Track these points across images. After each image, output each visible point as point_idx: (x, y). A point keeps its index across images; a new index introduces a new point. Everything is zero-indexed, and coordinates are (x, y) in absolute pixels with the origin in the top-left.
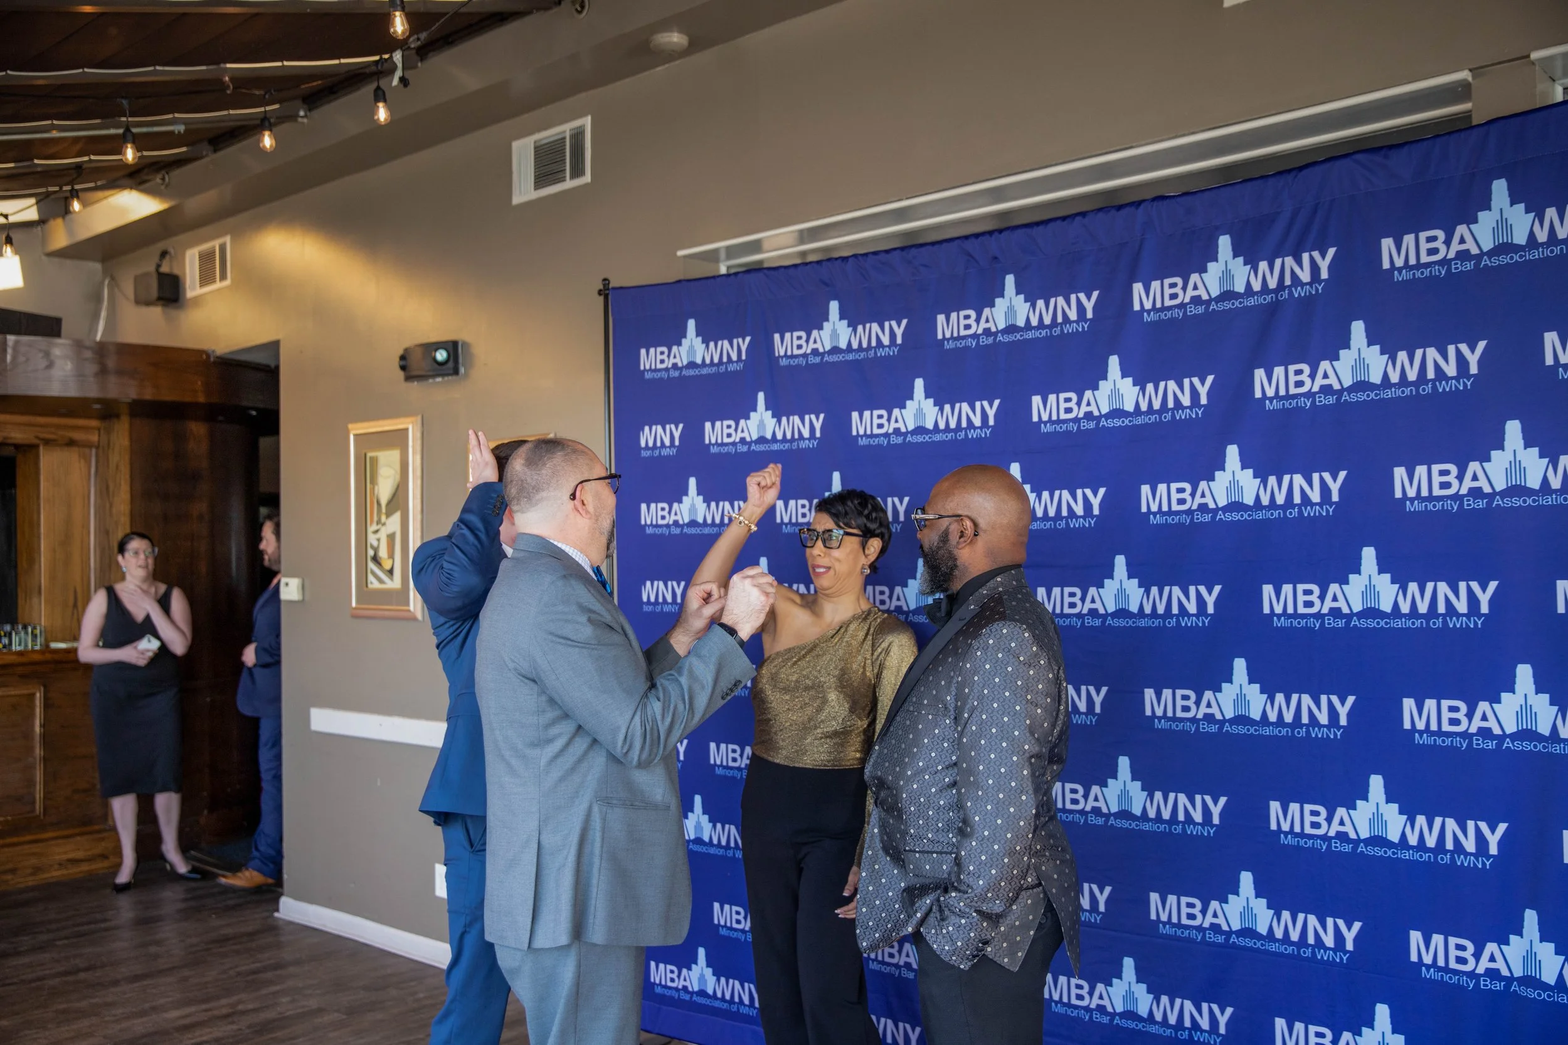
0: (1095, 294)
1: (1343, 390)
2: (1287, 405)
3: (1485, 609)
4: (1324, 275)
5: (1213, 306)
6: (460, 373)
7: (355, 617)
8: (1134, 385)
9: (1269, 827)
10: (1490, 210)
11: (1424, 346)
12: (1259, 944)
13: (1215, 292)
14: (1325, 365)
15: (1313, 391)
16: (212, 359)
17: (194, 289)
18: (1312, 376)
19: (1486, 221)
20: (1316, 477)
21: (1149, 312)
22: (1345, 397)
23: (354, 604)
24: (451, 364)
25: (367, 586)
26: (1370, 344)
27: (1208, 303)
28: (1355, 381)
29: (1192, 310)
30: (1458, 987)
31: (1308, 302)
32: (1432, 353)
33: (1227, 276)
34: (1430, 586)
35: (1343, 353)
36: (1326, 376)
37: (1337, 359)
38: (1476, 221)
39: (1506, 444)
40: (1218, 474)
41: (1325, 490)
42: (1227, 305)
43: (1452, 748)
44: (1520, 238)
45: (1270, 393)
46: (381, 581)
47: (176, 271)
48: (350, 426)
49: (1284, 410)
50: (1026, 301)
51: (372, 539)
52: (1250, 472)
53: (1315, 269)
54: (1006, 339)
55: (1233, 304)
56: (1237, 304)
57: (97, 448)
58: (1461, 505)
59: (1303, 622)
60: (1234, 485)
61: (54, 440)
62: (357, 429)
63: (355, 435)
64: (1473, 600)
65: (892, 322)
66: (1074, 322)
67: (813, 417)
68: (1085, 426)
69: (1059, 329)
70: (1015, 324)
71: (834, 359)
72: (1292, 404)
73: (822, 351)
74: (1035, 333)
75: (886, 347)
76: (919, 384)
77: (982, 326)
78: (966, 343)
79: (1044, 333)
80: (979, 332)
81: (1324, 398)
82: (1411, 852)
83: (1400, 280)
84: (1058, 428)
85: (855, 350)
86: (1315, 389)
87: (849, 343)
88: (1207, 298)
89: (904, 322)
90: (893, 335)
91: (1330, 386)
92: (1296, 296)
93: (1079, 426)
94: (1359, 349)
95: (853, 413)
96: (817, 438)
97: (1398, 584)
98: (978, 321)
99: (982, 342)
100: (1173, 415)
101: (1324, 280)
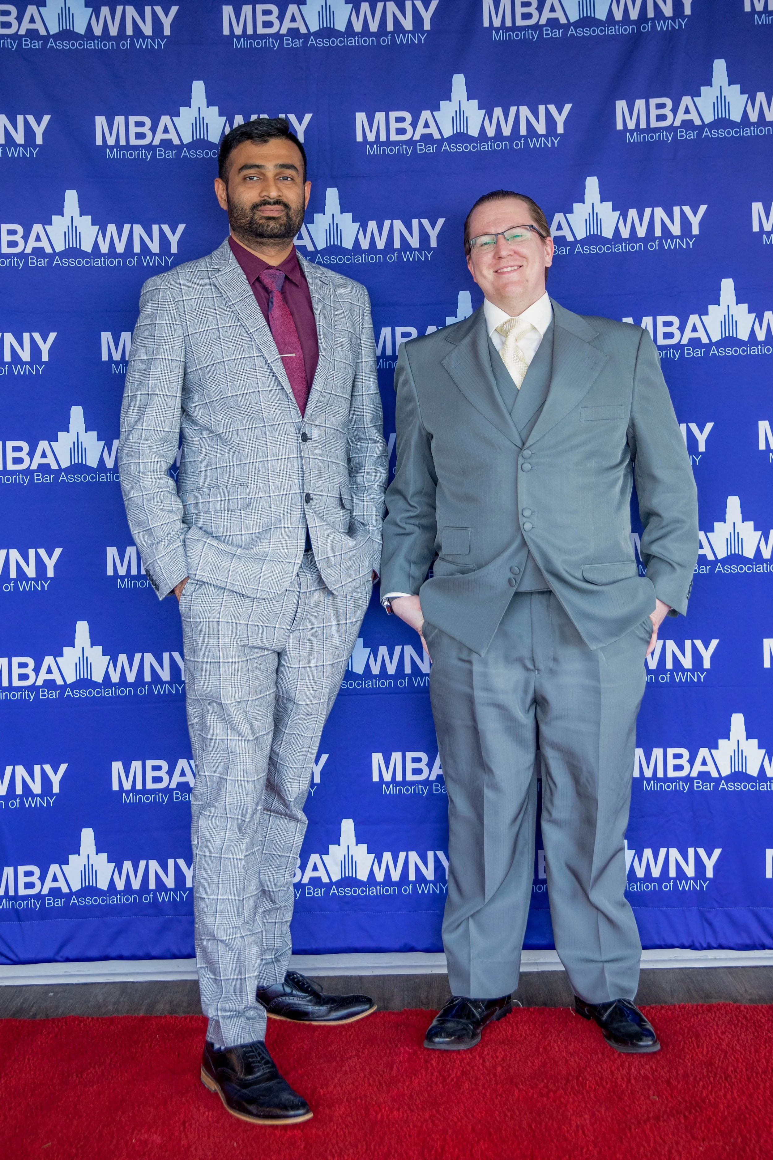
0: (434, 4)
1: (704, 125)
2: (648, 138)
4: (688, 11)
5: (572, 31)
13: (574, 17)
14: (686, 100)
15: (674, 125)
18: (675, 111)
20: (676, 210)
21: (497, 30)
22: (706, 133)
26: (731, 82)
27: (566, 27)
28: (717, 118)
29: (549, 33)
31: (671, 35)
33: (587, 0)
35: (705, 90)
36: (687, 111)
37: (699, 95)
40: (577, 206)
41: (686, 223)
42: (587, 32)
49: (645, 143)
50: (347, 2)
52: (609, 205)
53: (678, 4)
54: (321, 43)
55: (594, 31)
56: (598, 31)
59: (663, 353)
60: (594, 218)
65: (155, 8)
66: (409, 32)
67: (31, 118)
68: (422, 149)
69: (389, 38)
70: (332, 27)
71: (66, 45)
72: (656, 136)
73: (45, 33)
74: (358, 40)
75: (148, 37)
76: (198, 88)
77: (287, 24)
78: (266, 42)
79: (369, 41)
80: (284, 31)
81: (686, 133)
82: (765, 565)
83: (760, 23)
84: (388, 151)
85: (98, 37)
86: (677, 123)
87: (89, 28)
88: (565, 22)
89: (174, 9)
90: (157, 24)
91: (691, 121)
92: (659, 29)
93: (415, 149)
94: (721, 87)
95: (97, 117)
96: (39, 146)
97: (753, 313)
98: (281, 18)
99: (288, 44)
100: (526, 143)
101: (687, 16)
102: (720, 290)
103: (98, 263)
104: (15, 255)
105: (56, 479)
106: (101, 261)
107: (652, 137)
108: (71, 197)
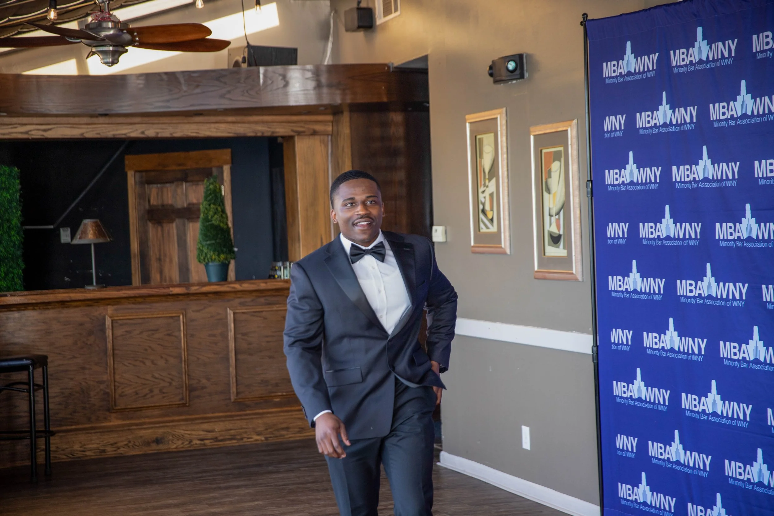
6: (525, 77)
7: (474, 253)
16: (391, 70)
17: (380, 18)
23: (472, 243)
24: (518, 72)
25: (479, 231)
46: (487, 228)
47: (370, 6)
48: (467, 117)
51: (481, 196)
57: (332, 135)
61: (304, 132)
62: (471, 118)
63: (471, 123)
65: (729, 41)
67: (692, 109)
71: (701, 67)
73: (695, 62)
75: (727, 58)
76: (743, 84)
85: (711, 61)
87: (708, 56)
89: (736, 41)
90: (730, 50)
95: (710, 105)
96: (695, 123)
106: (715, 184)
108: (705, 150)
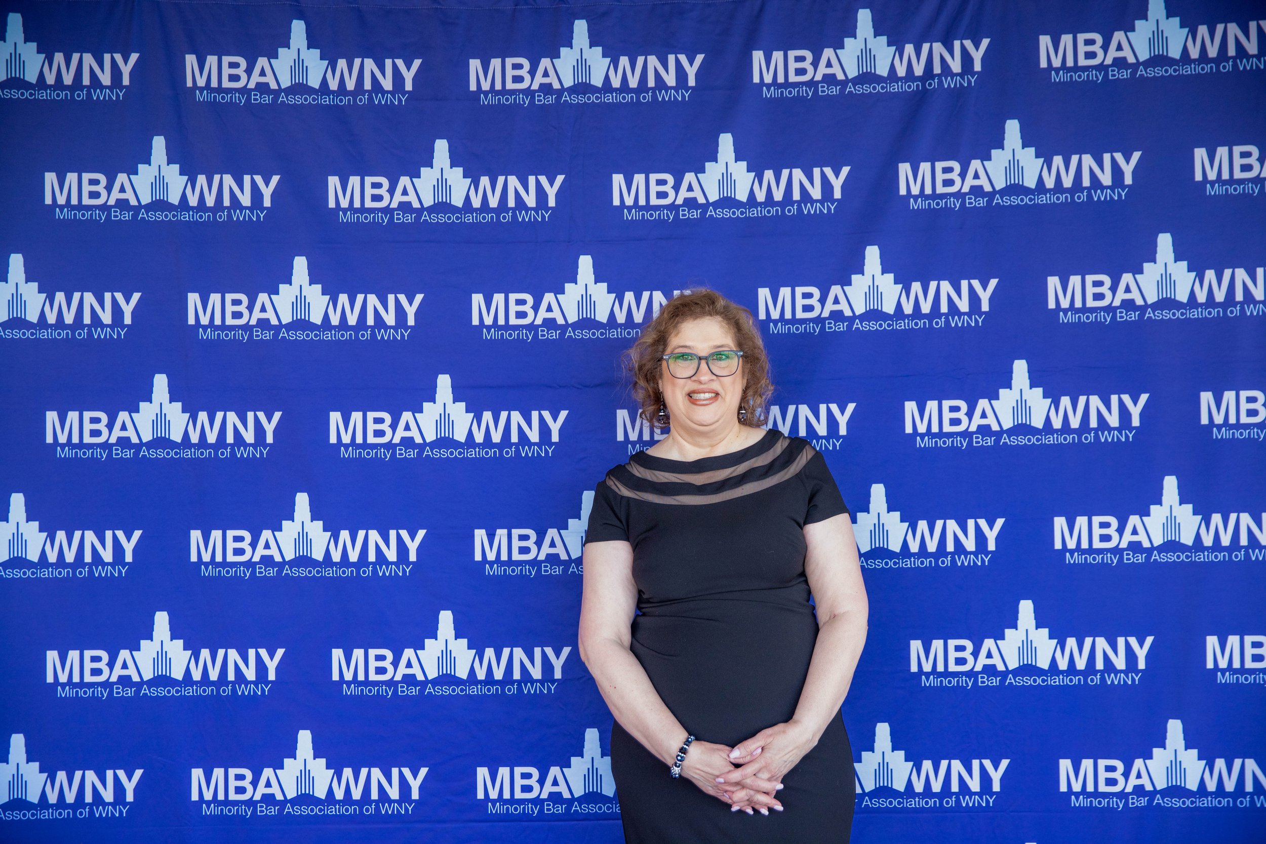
0: (700, 58)
1: (994, 192)
2: (933, 205)
3: (1136, 422)
4: (978, 67)
5: (850, 88)
8: (748, 171)
9: (910, 670)
10: (1147, 20)
11: (1081, 152)
12: (895, 803)
13: (852, 73)
14: (975, 164)
15: (963, 191)
18: (963, 175)
19: (1143, 31)
20: (964, 284)
21: (768, 86)
22: (997, 200)
26: (1024, 146)
27: (844, 83)
28: (1008, 184)
29: (824, 90)
30: (1109, 810)
31: (960, 92)
32: (1088, 160)
33: (866, 55)
34: (1082, 400)
35: (994, 152)
36: (976, 176)
37: (989, 158)
38: (1133, 30)
39: (1158, 256)
40: (855, 278)
41: (974, 299)
42: (867, 89)
43: (1103, 565)
44: (1175, 52)
45: (915, 191)
49: (930, 210)
50: (604, 56)
52: (890, 277)
53: (967, 59)
54: (575, 100)
55: (874, 88)
56: (879, 88)
58: (1114, 317)
59: (949, 442)
60: (874, 291)
64: (1124, 414)
65: (396, 61)
66: (672, 88)
67: (258, 179)
68: (685, 214)
69: (650, 94)
70: (588, 82)
71: (299, 100)
72: (942, 203)
73: (276, 87)
74: (616, 96)
75: (388, 92)
76: (441, 147)
77: (539, 79)
78: (515, 99)
79: (628, 98)
80: (535, 86)
81: (975, 200)
82: (1061, 677)
83: (1058, 80)
84: (647, 216)
85: (333, 92)
86: (966, 189)
87: (324, 82)
88: (843, 78)
89: (417, 63)
90: (398, 77)
91: (981, 187)
92: (946, 87)
93: (677, 214)
94: (1013, 150)
95: (330, 178)
96: (267, 208)
97: (1050, 398)
98: (532, 73)
99: (539, 101)
100: (800, 208)
101: (977, 73)
102: (1011, 372)
103: (328, 336)
104: (239, 327)
105: (280, 572)
106: (331, 334)
107: (938, 204)
108: (300, 264)
